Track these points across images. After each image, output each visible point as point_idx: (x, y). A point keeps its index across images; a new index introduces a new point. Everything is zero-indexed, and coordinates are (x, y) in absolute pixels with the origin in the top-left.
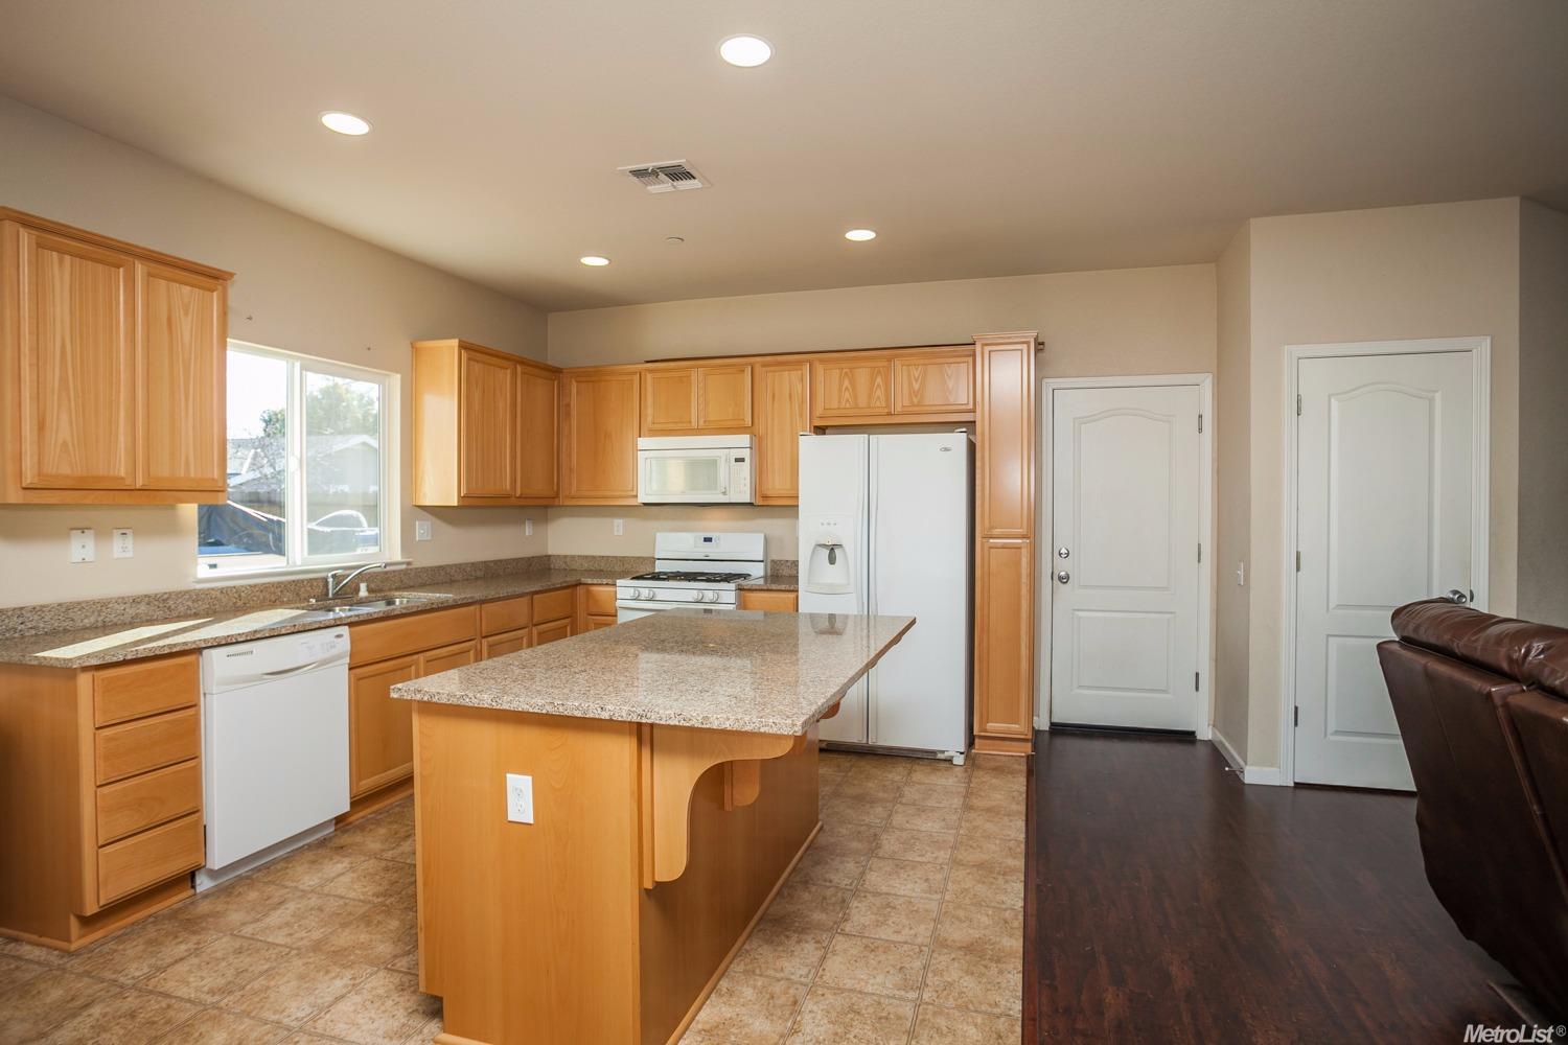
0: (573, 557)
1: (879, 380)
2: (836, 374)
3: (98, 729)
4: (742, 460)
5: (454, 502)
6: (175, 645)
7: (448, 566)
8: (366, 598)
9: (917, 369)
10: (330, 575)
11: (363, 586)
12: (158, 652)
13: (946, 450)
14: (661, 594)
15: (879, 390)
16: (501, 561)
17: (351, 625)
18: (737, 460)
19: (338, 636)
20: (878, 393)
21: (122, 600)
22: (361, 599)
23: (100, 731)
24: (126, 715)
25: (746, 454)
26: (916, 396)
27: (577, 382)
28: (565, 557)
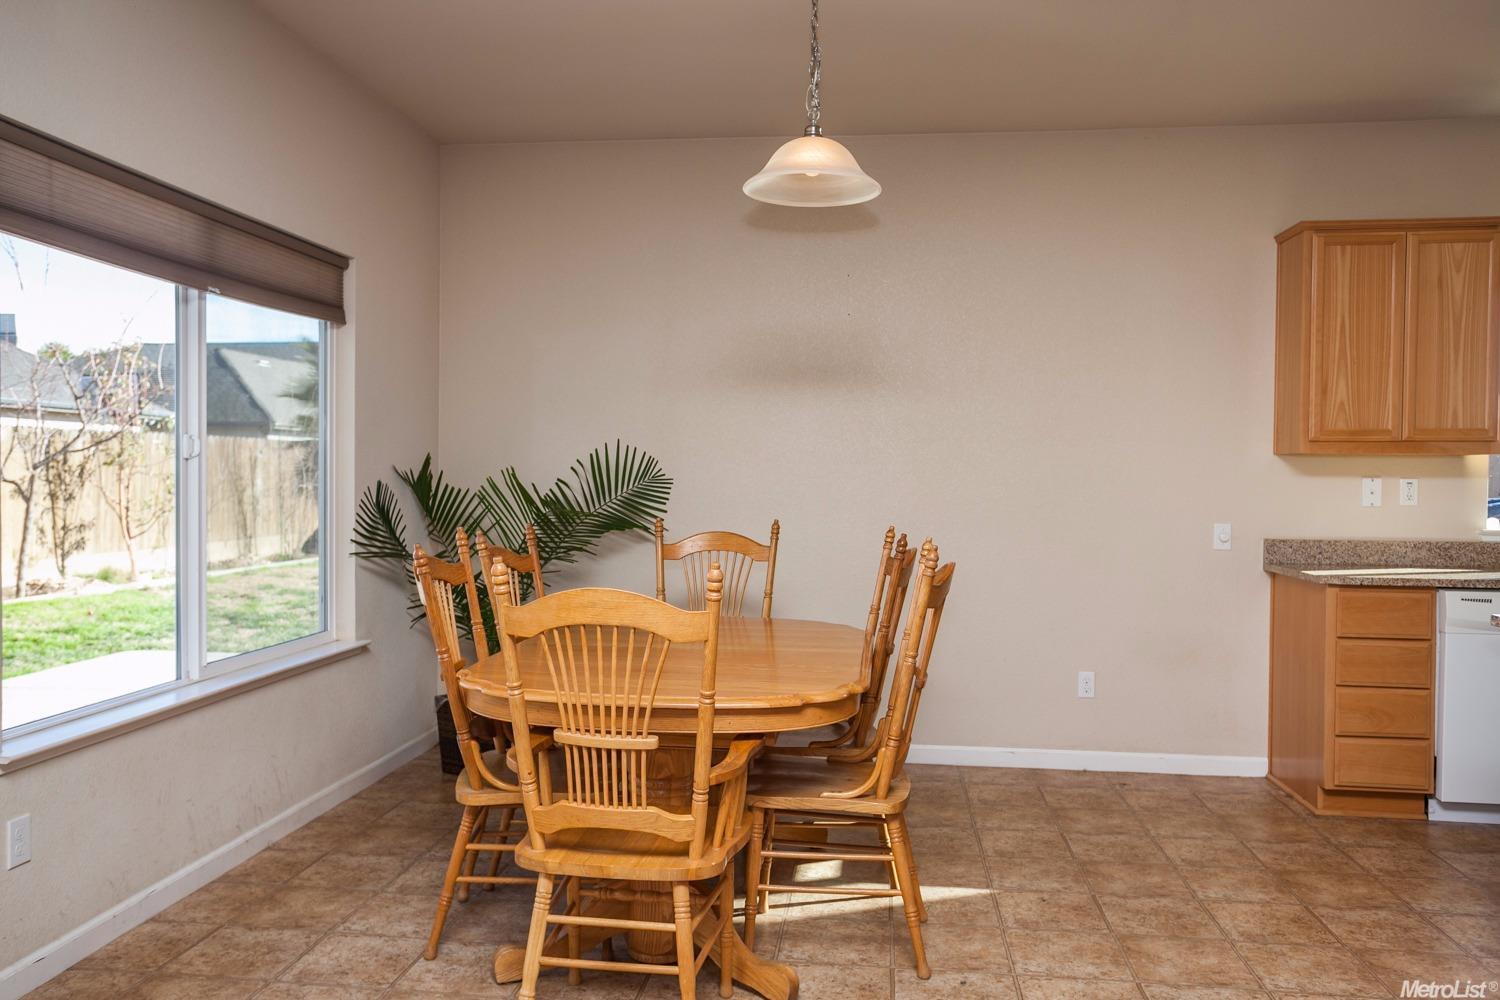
3: (1339, 638)
6: (1408, 580)
12: (1391, 583)
21: (1404, 544)
23: (1341, 640)
24: (1363, 632)
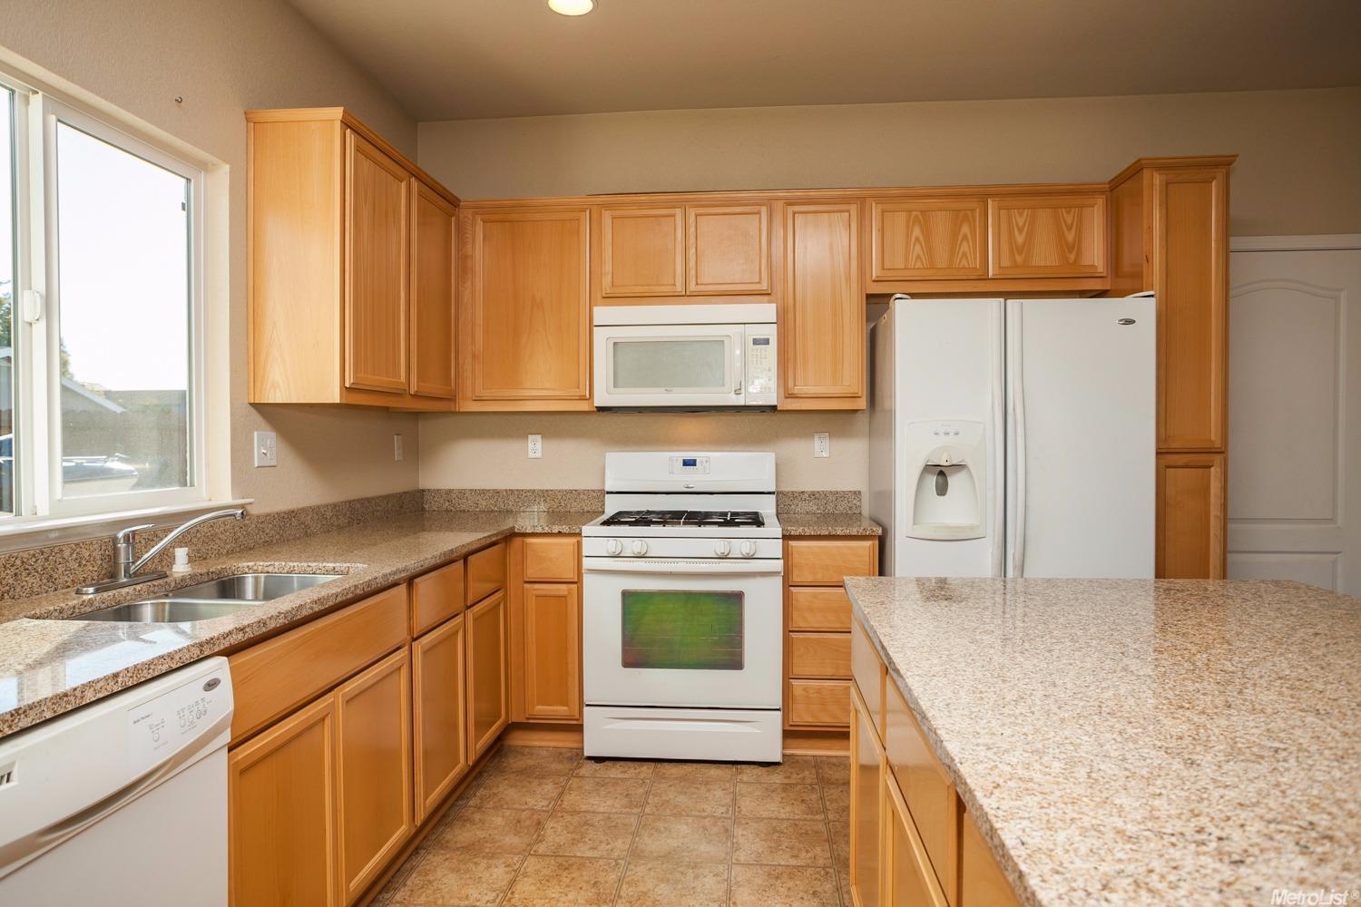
0: (462, 492)
1: (965, 229)
2: (901, 217)
4: (766, 342)
5: (334, 396)
7: (303, 510)
8: (192, 577)
9: (1021, 214)
10: (121, 535)
11: (181, 554)
13: (1129, 322)
14: (656, 547)
15: (965, 244)
16: (368, 500)
17: (229, 652)
18: (756, 342)
19: (211, 685)
20: (965, 247)
22: (183, 579)
25: (771, 332)
26: (1020, 254)
27: (484, 222)
28: (450, 491)
